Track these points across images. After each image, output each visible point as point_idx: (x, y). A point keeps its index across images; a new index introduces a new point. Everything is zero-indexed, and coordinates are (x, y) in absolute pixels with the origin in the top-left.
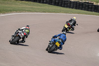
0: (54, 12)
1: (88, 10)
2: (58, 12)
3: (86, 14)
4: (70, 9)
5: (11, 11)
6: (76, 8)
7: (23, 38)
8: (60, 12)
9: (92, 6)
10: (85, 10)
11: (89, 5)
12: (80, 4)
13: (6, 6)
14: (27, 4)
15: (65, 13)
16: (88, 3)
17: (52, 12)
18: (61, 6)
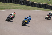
0: (28, 9)
1: (45, 8)
2: (30, 9)
3: (44, 10)
4: (36, 8)
5: (5, 9)
6: (39, 7)
7: (12, 18)
8: (31, 9)
9: (47, 6)
10: (44, 8)
11: (46, 6)
12: (41, 5)
13: (2, 6)
14: (13, 5)
15: (33, 10)
16: (45, 4)
17: (26, 9)
18: (31, 6)
